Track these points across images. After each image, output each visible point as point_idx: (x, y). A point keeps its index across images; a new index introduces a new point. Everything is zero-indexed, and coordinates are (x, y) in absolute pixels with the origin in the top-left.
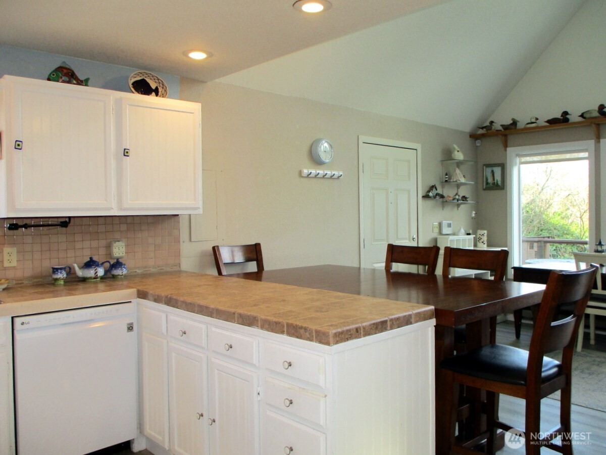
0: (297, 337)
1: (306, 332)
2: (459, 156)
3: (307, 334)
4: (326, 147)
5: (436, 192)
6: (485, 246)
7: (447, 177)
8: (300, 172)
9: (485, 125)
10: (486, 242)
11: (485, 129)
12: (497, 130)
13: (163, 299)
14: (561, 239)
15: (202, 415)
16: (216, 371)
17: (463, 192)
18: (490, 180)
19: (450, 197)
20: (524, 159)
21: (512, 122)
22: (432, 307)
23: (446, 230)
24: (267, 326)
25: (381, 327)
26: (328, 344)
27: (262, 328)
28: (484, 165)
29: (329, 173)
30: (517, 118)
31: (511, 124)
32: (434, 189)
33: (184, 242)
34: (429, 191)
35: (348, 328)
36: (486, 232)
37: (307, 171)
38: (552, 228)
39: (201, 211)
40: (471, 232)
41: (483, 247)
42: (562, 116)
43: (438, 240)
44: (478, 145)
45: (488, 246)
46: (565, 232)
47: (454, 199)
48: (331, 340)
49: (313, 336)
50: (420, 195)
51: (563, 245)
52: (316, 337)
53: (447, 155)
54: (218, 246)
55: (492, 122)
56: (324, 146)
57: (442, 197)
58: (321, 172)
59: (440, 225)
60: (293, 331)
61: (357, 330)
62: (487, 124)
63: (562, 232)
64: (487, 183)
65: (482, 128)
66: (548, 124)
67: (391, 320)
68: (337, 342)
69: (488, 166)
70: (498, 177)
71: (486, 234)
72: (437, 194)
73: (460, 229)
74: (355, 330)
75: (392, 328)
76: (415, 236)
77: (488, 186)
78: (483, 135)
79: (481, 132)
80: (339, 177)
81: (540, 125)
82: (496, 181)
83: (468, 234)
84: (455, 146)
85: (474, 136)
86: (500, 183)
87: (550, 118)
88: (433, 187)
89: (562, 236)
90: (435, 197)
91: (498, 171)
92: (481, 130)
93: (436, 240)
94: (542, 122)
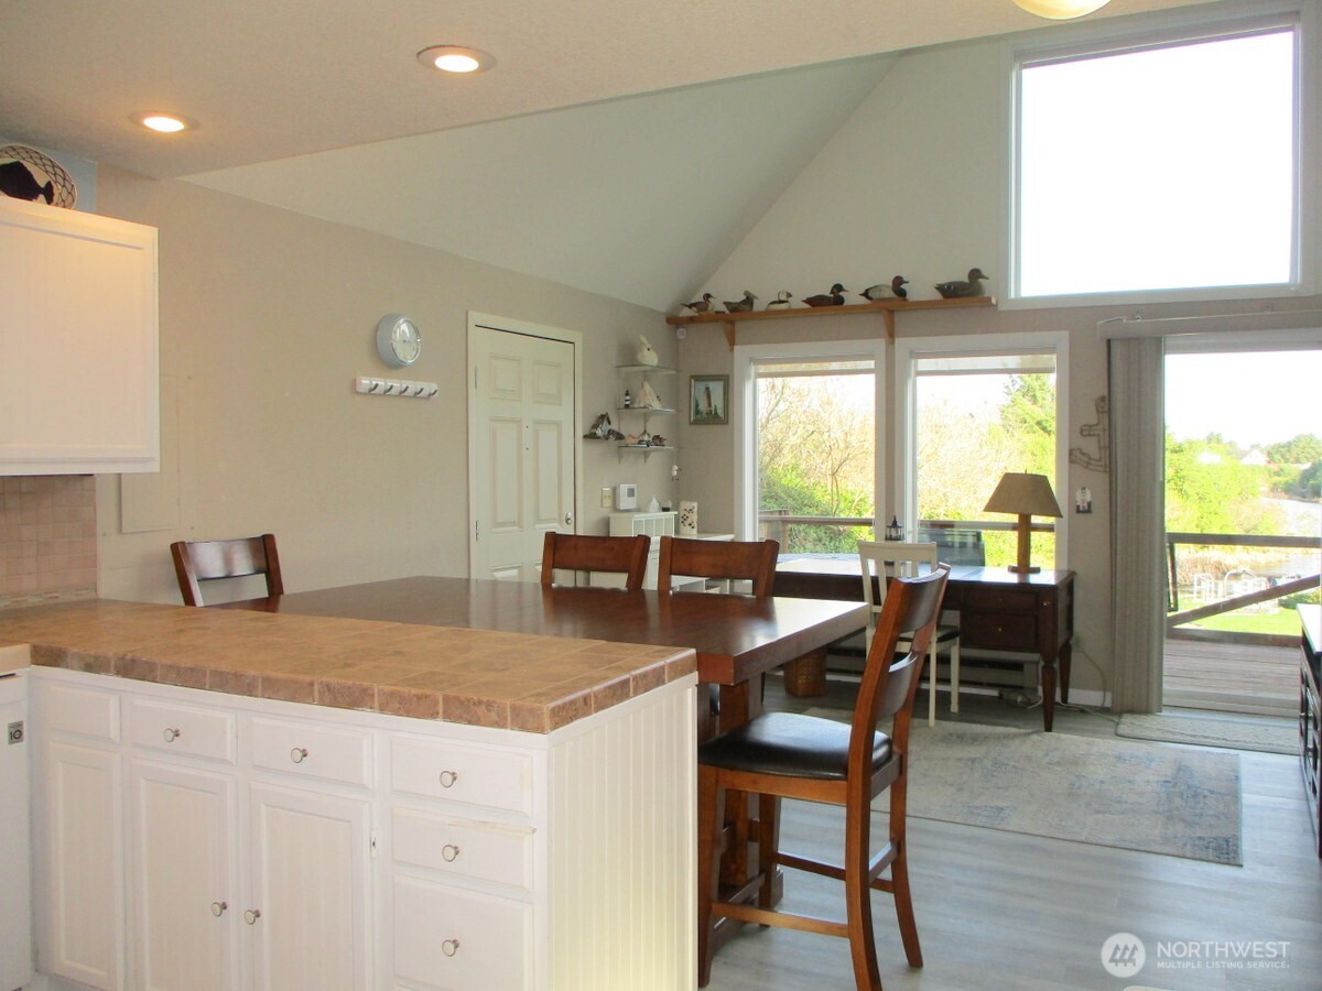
0: (470, 723)
1: (490, 711)
2: (650, 358)
3: (494, 716)
4: (404, 332)
5: (609, 427)
6: (695, 531)
7: (628, 398)
8: (354, 383)
9: (693, 301)
10: (695, 524)
11: (694, 309)
12: (717, 312)
13: (112, 663)
14: (799, 516)
15: (224, 907)
16: (264, 809)
17: (655, 427)
18: (703, 406)
19: (634, 438)
20: (762, 369)
21: (745, 298)
22: (692, 651)
23: (626, 502)
24: (397, 705)
25: (619, 693)
26: (540, 729)
27: (383, 709)
28: (692, 377)
29: (413, 386)
30: (754, 292)
31: (743, 302)
32: (605, 422)
33: (104, 535)
34: (595, 426)
35: (572, 697)
36: (695, 504)
37: (368, 382)
38: (783, 495)
39: (155, 467)
40: (670, 505)
41: (691, 534)
42: (832, 292)
43: (611, 520)
44: (681, 337)
45: (699, 532)
46: (806, 501)
47: (640, 442)
48: (547, 722)
49: (505, 719)
50: (580, 434)
51: (802, 527)
52: (513, 719)
53: (629, 356)
54: (183, 543)
55: (708, 296)
56: (403, 328)
57: (620, 437)
58: (397, 385)
59: (615, 490)
60: (458, 712)
61: (586, 699)
62: (699, 298)
63: (799, 502)
64: (697, 412)
65: (690, 306)
66: (807, 306)
67: (635, 678)
68: (556, 726)
69: (698, 378)
70: (717, 401)
71: (696, 510)
72: (610, 432)
73: (650, 501)
74: (582, 701)
75: (636, 694)
76: (570, 515)
77: (699, 416)
78: (691, 320)
79: (687, 312)
80: (430, 395)
81: (793, 307)
82: (713, 409)
83: (665, 510)
84: (643, 339)
85: (674, 321)
86: (720, 412)
87: (813, 294)
88: (604, 418)
89: (801, 509)
90: (606, 438)
91: (717, 389)
92: (687, 309)
93: (607, 522)
94: (797, 302)
